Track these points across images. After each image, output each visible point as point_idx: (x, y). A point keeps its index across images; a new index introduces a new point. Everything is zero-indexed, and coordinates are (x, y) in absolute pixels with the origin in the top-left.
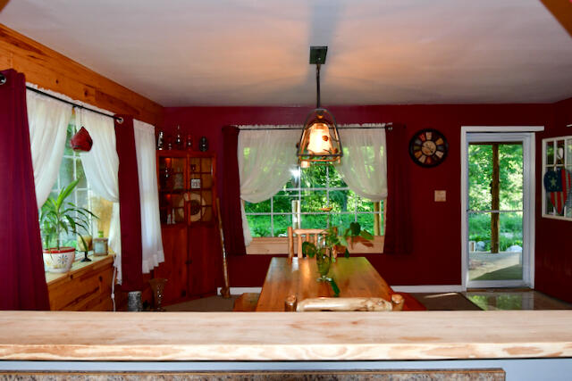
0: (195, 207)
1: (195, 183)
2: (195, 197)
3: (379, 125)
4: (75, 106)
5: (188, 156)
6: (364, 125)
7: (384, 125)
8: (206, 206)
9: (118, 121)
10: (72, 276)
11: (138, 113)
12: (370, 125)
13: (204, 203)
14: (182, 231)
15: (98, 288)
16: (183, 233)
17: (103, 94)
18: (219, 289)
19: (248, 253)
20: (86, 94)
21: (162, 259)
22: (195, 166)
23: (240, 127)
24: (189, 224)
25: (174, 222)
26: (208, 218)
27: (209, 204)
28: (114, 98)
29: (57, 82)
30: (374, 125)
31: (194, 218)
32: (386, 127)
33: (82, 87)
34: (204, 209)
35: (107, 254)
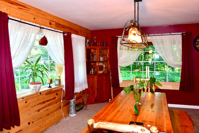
0: (101, 68)
1: (101, 59)
2: (101, 64)
3: (179, 33)
4: (41, 28)
5: (98, 48)
6: (171, 34)
7: (181, 33)
8: (105, 68)
9: (65, 35)
10: (40, 93)
11: (78, 32)
12: (174, 34)
13: (104, 66)
14: (96, 77)
15: (55, 98)
16: (96, 78)
17: (59, 24)
18: (110, 100)
19: (120, 87)
20: (50, 24)
21: (87, 87)
22: (101, 52)
23: (118, 37)
24: (98, 74)
25: (93, 74)
26: (106, 72)
27: (107, 67)
28: (65, 26)
29: (34, 19)
30: (176, 33)
31: (101, 72)
32: (182, 34)
33: (48, 21)
34: (104, 69)
35: (60, 85)
